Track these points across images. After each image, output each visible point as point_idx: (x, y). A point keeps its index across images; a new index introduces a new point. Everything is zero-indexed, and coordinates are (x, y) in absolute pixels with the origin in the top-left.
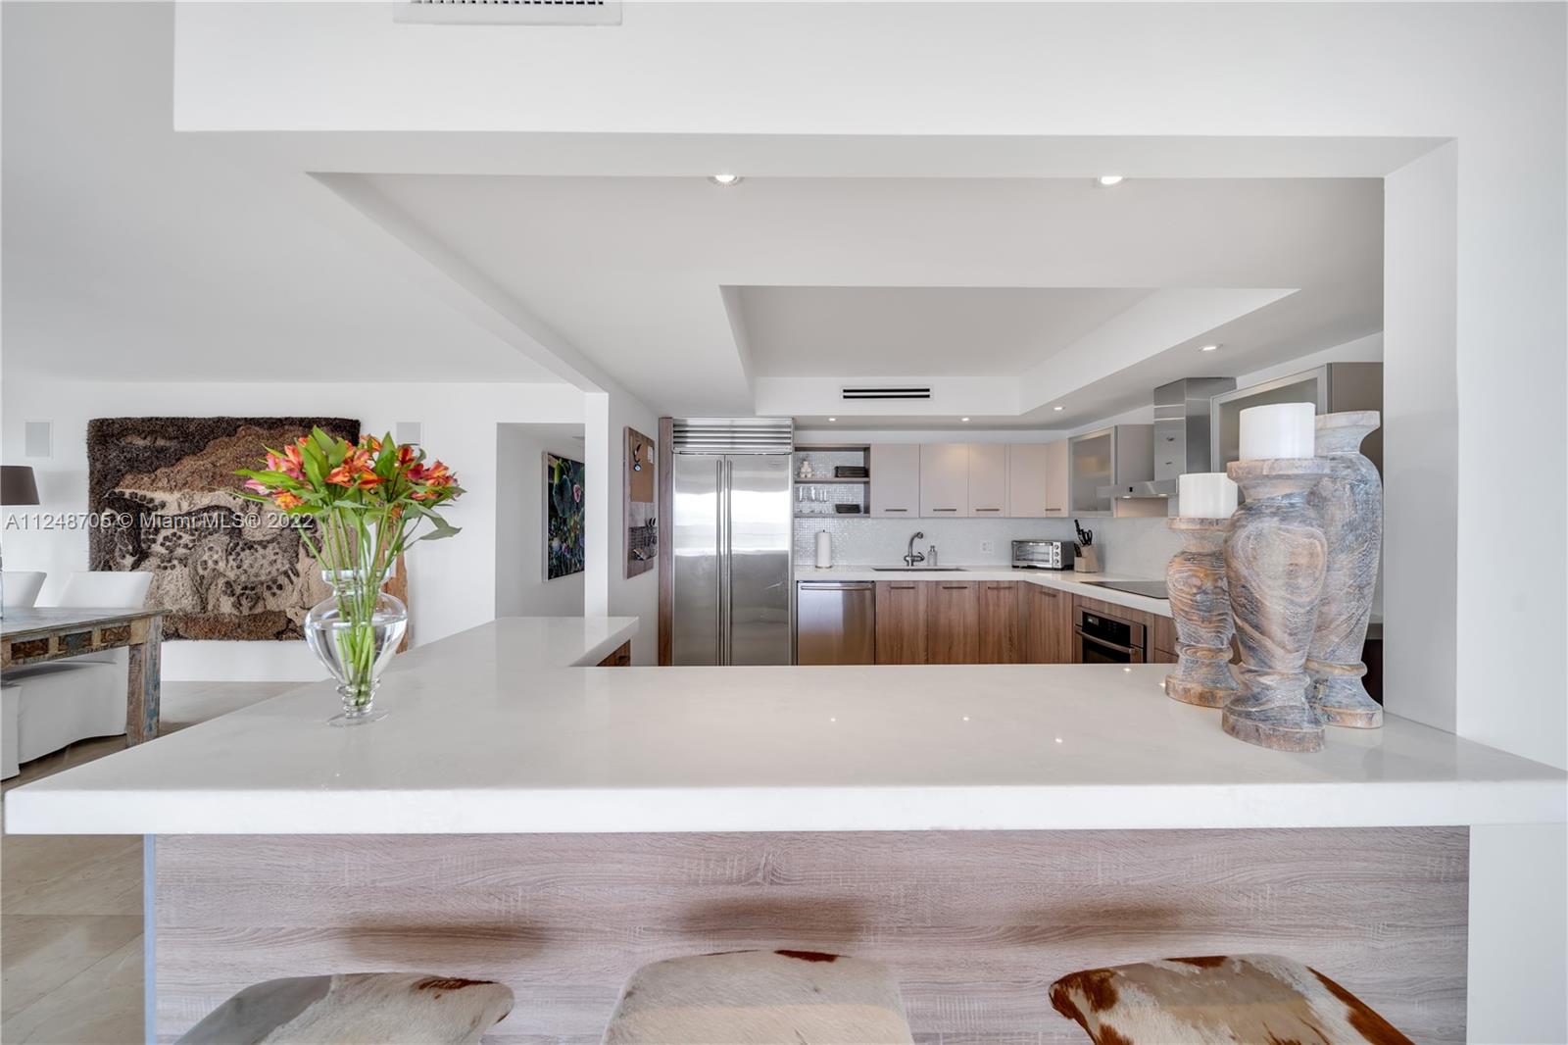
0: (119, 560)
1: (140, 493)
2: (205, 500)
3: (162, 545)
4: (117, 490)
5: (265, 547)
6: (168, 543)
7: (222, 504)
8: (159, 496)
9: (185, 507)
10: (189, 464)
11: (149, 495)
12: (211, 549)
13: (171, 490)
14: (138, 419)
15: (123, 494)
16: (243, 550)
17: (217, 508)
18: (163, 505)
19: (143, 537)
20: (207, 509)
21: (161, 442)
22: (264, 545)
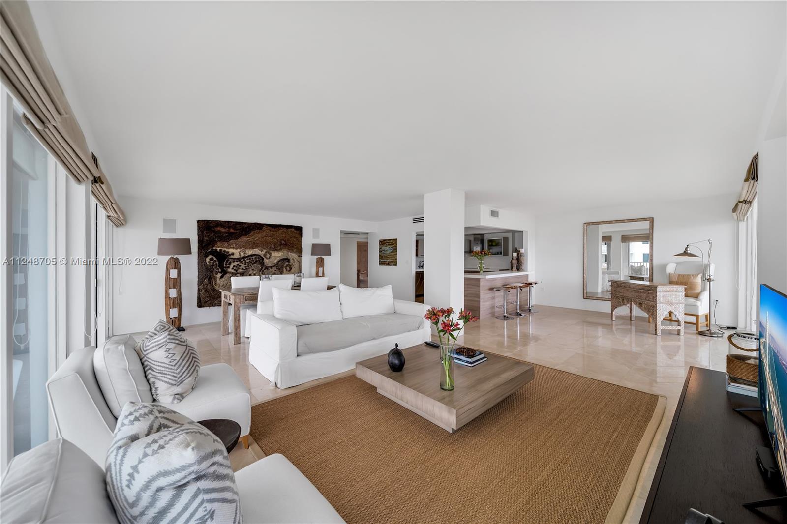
0: (215, 275)
1: (223, 249)
2: (250, 252)
3: (232, 269)
4: (214, 248)
5: (272, 268)
6: (235, 268)
7: (257, 253)
8: (231, 251)
9: (242, 255)
10: (244, 239)
11: (227, 250)
12: (253, 270)
13: (236, 249)
14: (223, 221)
15: (216, 250)
16: (265, 270)
17: (255, 255)
18: (233, 254)
19: (225, 266)
20: (252, 255)
21: (232, 230)
22: (271, 267)
